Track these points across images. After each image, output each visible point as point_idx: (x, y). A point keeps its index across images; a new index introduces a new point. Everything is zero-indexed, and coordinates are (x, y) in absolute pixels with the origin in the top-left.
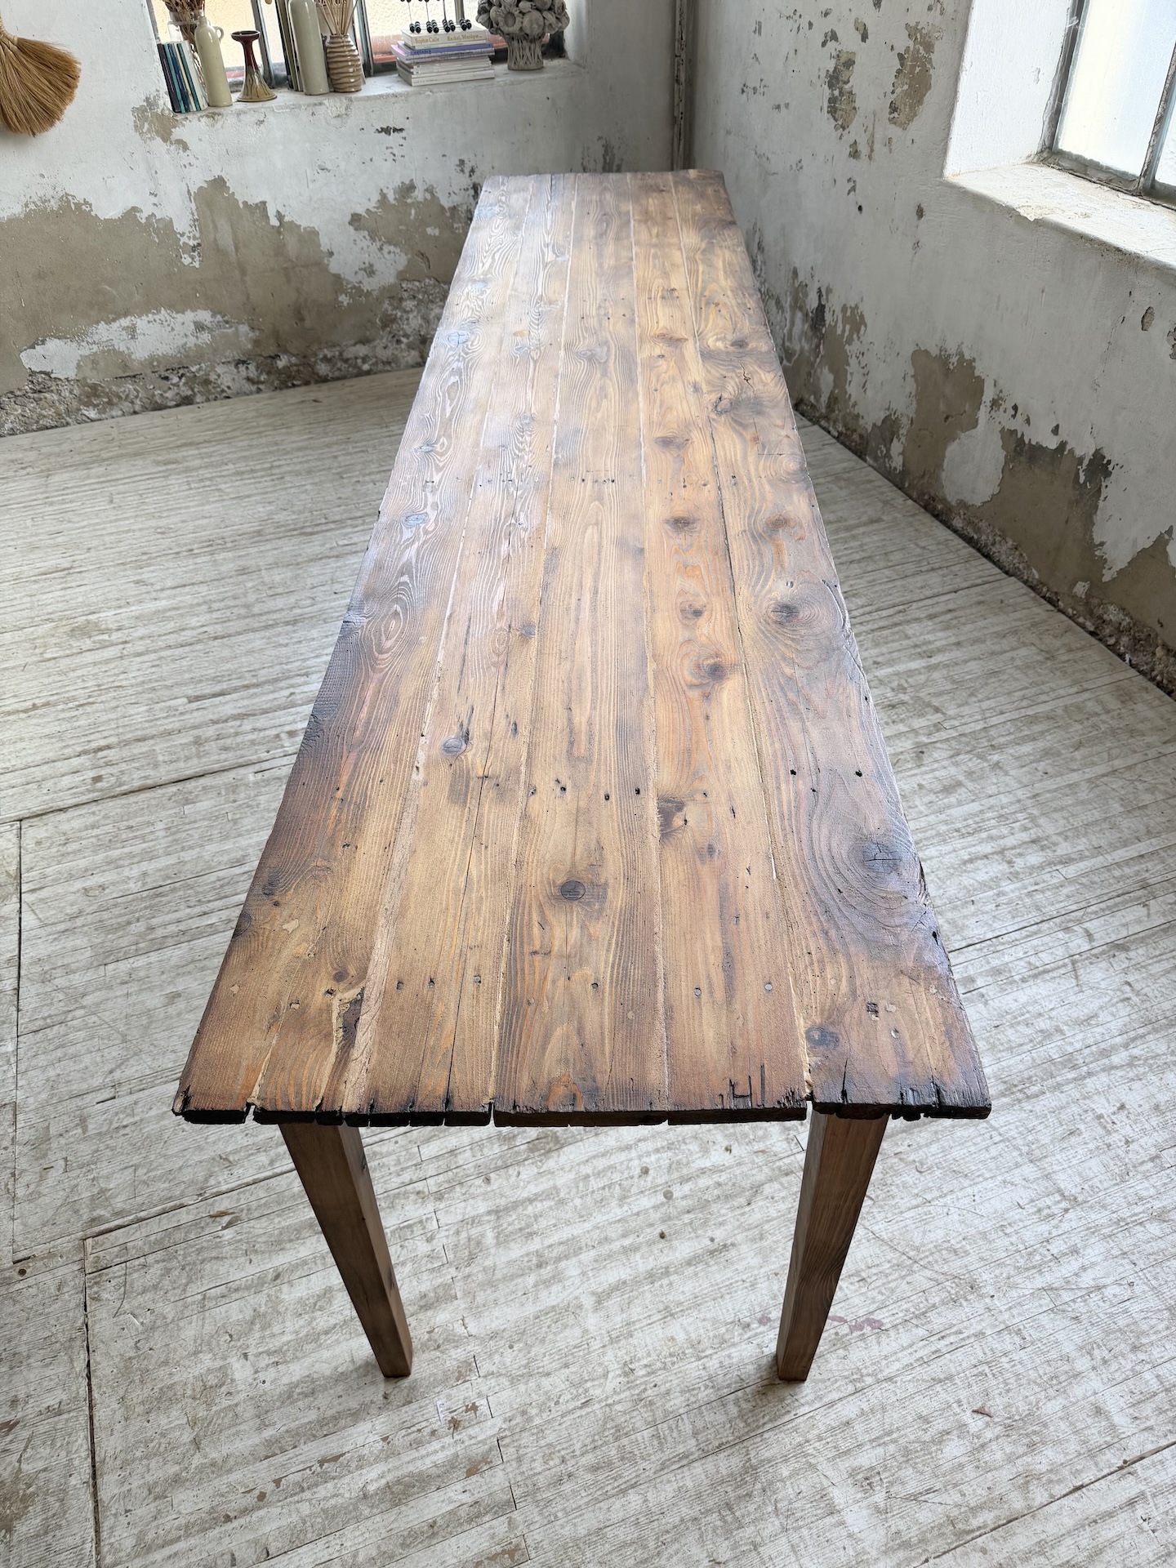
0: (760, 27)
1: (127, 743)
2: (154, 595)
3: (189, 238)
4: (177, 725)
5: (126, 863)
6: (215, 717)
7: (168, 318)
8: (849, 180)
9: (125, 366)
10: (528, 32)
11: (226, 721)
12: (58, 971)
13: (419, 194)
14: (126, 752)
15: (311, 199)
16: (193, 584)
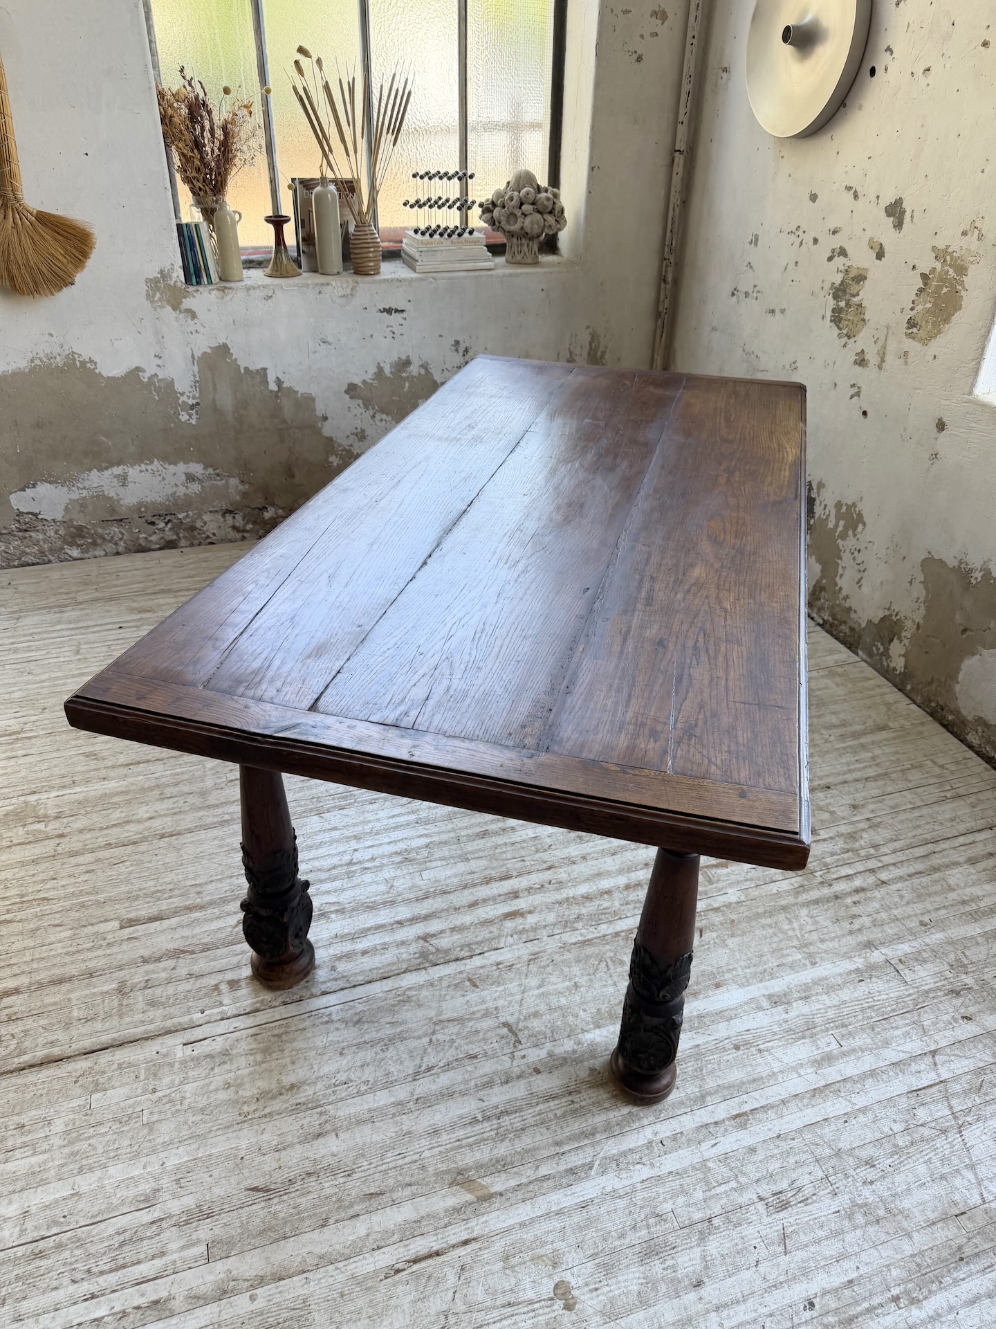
0: (757, 240)
1: (41, 986)
2: (103, 773)
3: (189, 397)
4: (102, 962)
6: (146, 953)
7: (161, 468)
8: (853, 386)
9: (113, 511)
10: (528, 231)
11: (159, 960)
13: (414, 370)
14: (36, 1003)
15: (310, 368)
16: (148, 761)
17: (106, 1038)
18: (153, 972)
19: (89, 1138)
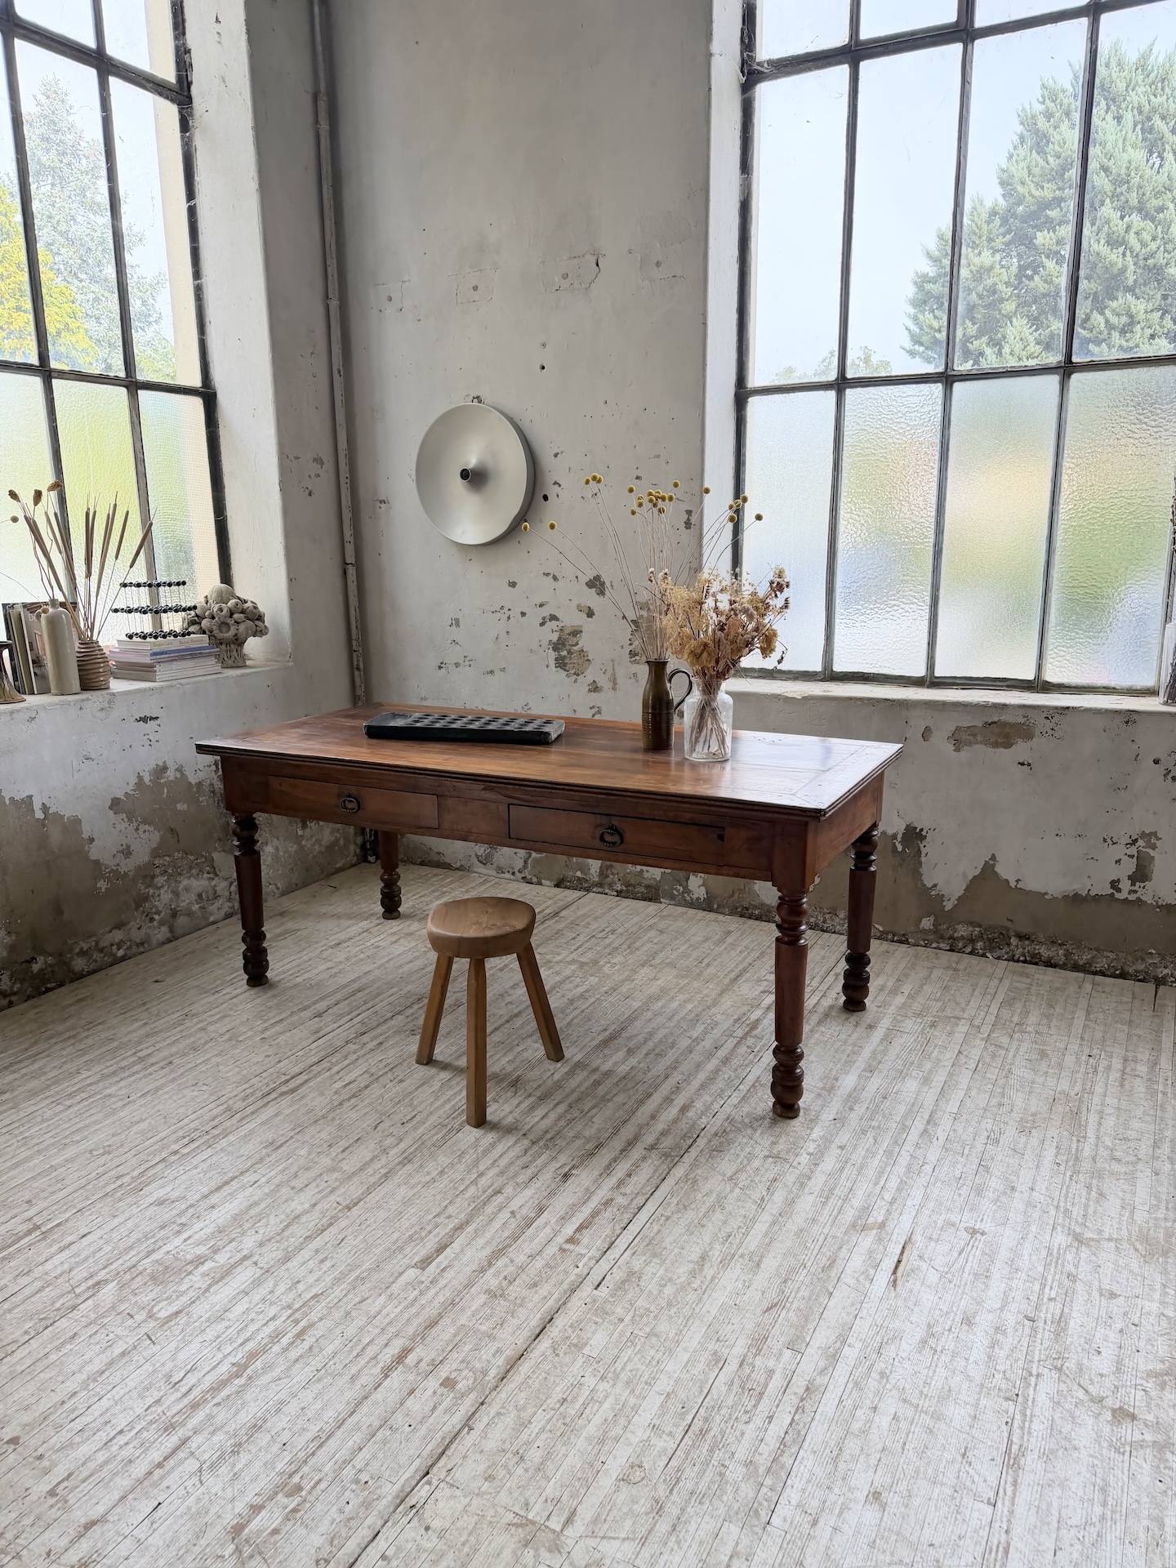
0: (458, 622)
1: (423, 1334)
2: (203, 1205)
4: (447, 1293)
5: (618, 1430)
6: (473, 1267)
8: (592, 707)
10: (241, 637)
13: (171, 774)
14: (436, 1344)
15: (75, 788)
16: (235, 1178)
17: (535, 1322)
18: (499, 1272)
19: (623, 1369)
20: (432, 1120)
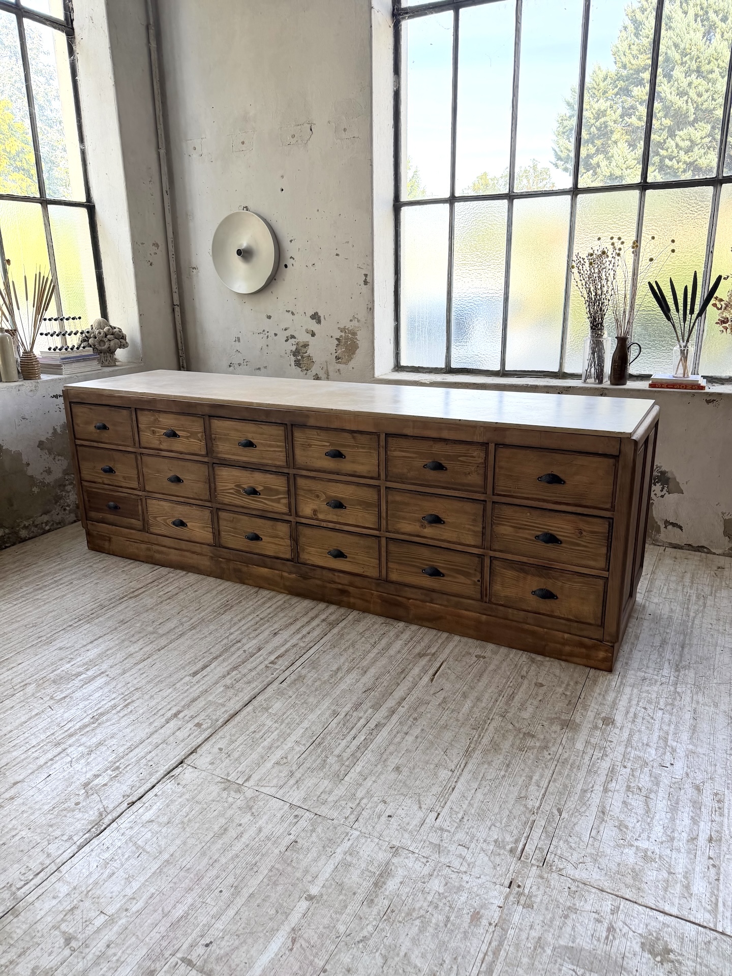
0: (239, 339)
1: (188, 705)
4: (204, 687)
5: (279, 743)
6: (220, 675)
10: (112, 348)
12: (323, 796)
14: (195, 709)
15: (17, 435)
18: (233, 677)
20: (209, 610)
